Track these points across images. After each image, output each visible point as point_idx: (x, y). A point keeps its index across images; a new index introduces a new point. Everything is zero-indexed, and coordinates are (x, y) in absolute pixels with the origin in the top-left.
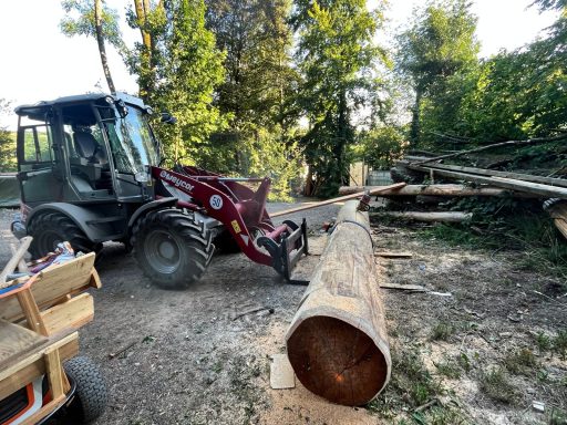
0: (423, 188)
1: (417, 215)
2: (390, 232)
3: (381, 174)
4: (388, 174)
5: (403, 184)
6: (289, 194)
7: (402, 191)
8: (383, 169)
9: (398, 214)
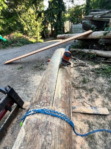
0: (105, 34)
1: (99, 52)
2: (83, 65)
3: (76, 25)
4: (80, 25)
5: (90, 31)
6: (41, 38)
7: (90, 37)
8: (76, 23)
9: (86, 51)
